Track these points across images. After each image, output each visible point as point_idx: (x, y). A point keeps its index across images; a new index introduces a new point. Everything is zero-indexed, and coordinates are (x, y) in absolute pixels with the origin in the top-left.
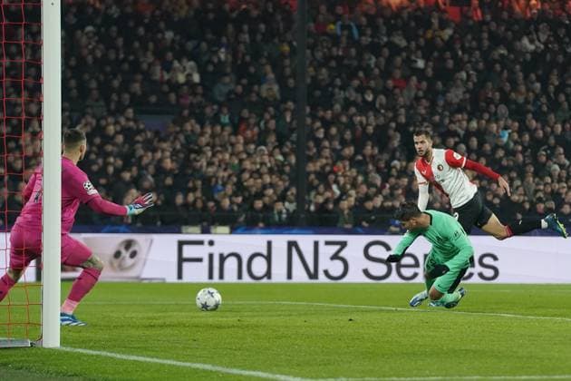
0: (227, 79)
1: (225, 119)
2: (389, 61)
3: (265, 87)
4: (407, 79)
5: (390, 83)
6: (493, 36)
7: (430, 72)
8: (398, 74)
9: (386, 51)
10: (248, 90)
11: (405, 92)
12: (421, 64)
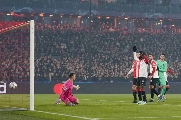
0: (73, 48)
1: (72, 57)
2: (110, 43)
3: (82, 49)
4: (114, 48)
5: (111, 48)
6: (134, 38)
7: (120, 46)
8: (112, 46)
9: (110, 41)
10: (78, 50)
11: (114, 50)
12: (118, 44)
